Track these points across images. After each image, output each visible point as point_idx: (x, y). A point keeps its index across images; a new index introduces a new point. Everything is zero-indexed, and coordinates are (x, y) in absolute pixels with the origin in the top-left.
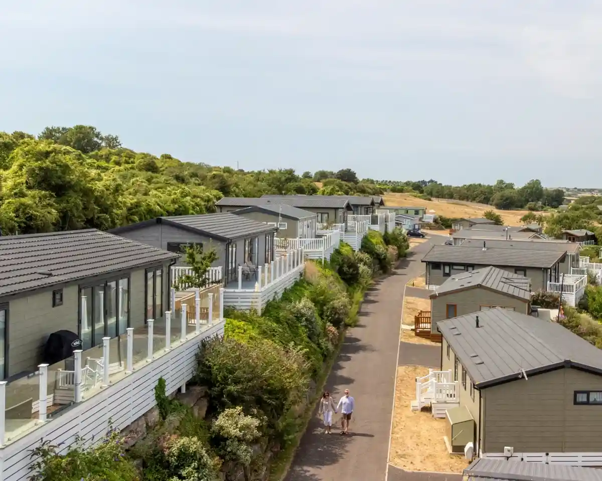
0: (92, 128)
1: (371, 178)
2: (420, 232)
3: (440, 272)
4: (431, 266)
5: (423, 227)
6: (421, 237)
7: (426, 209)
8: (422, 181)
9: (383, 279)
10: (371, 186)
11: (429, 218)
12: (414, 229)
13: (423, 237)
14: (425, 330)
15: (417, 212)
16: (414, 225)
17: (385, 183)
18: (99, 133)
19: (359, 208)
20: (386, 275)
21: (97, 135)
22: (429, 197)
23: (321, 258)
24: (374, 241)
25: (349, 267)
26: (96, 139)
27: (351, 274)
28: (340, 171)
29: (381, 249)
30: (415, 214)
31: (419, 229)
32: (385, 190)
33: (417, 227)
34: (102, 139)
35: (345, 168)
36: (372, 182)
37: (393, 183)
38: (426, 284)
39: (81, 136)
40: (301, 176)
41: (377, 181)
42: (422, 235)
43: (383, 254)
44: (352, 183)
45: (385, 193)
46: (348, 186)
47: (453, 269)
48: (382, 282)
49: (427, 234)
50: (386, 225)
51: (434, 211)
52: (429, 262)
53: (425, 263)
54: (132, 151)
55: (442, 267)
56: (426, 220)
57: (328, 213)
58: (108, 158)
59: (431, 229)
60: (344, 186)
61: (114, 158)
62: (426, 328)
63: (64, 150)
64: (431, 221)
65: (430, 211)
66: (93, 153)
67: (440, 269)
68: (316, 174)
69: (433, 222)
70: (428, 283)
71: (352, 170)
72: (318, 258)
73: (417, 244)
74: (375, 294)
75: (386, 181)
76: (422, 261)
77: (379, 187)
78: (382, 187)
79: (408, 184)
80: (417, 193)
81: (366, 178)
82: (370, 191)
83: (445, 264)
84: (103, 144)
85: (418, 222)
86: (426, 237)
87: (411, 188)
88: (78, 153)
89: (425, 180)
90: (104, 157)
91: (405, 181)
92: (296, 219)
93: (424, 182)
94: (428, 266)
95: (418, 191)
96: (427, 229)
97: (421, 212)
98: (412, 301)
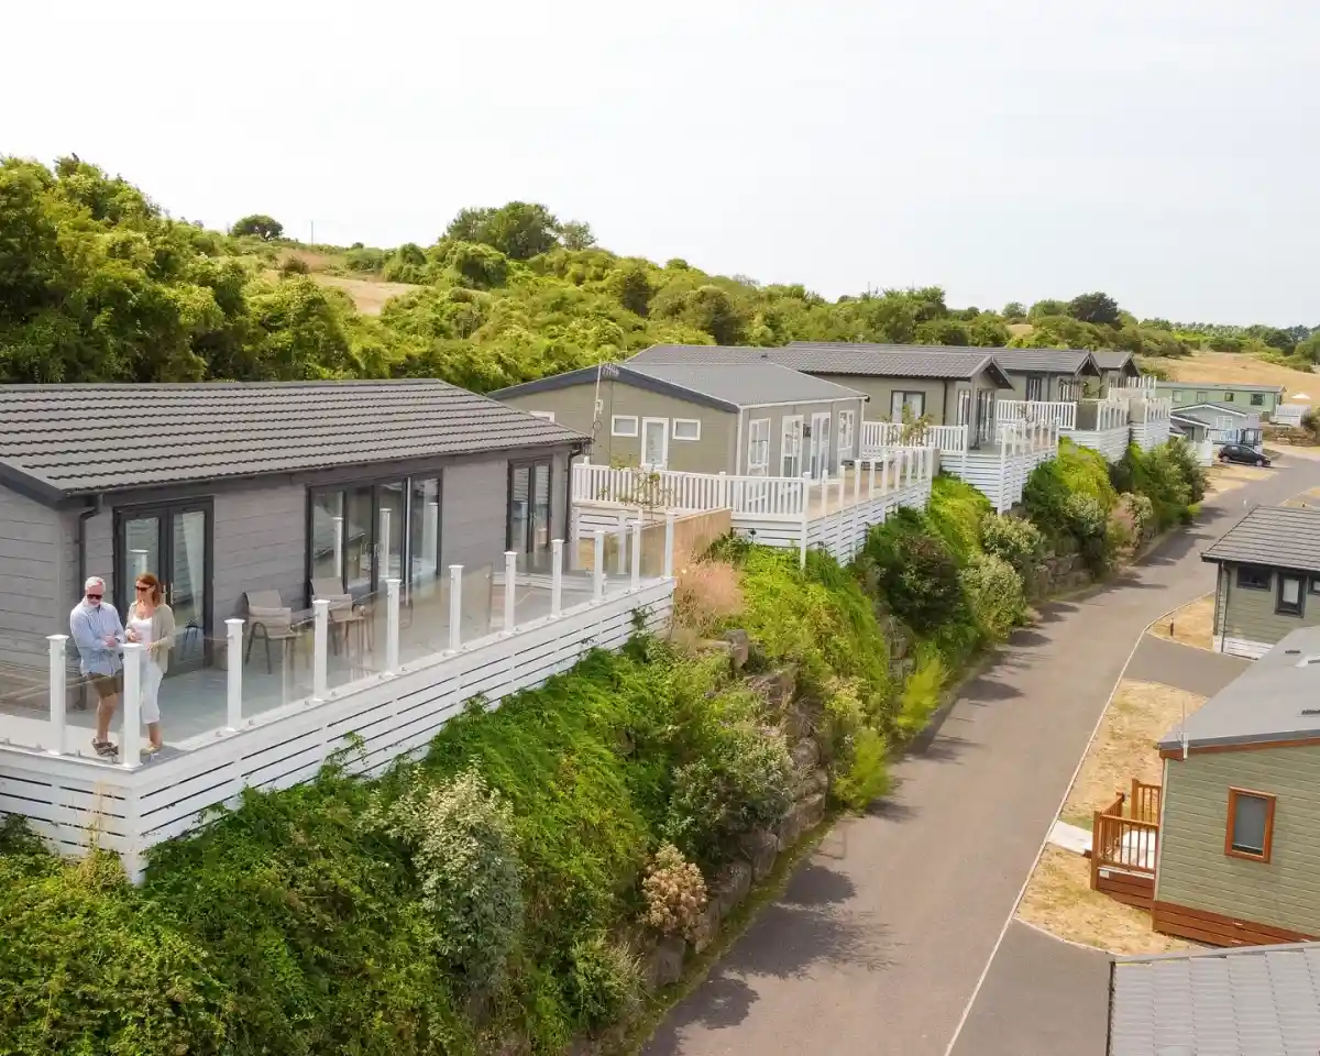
0: (540, 208)
1: (1164, 317)
2: (1258, 450)
3: (1265, 599)
4: (1234, 579)
5: (1268, 435)
6: (1259, 463)
7: (1284, 390)
8: (1296, 328)
9: (1080, 599)
10: (1161, 335)
11: (1291, 415)
12: (1242, 442)
13: (1266, 464)
14: (1134, 874)
15: (1257, 399)
16: (1244, 434)
17: (1198, 329)
18: (553, 218)
19: (1045, 383)
20: (1099, 586)
21: (550, 224)
22: (1305, 363)
23: (797, 543)
24: (1072, 479)
25: (923, 573)
26: (548, 231)
27: (927, 596)
28: (1078, 299)
29: (1089, 507)
30: (1253, 403)
31: (1256, 443)
32: (1197, 346)
33: (1250, 436)
34: (559, 230)
35: (1090, 292)
36: (1166, 326)
37: (1217, 329)
38: (1216, 633)
39: (516, 222)
40: (999, 313)
41: (1179, 325)
42: (1262, 458)
43: (1091, 522)
44: (1107, 326)
45: (1195, 353)
46: (1096, 334)
47: (1312, 591)
48: (1073, 609)
49: (1277, 456)
50: (1131, 432)
51: (1307, 397)
52: (1228, 563)
53: (1217, 565)
54: (611, 255)
55: (1274, 583)
56: (1282, 421)
57: (923, 394)
58: (563, 268)
59: (1292, 443)
60: (1085, 332)
61: (573, 268)
62: (1141, 869)
63: (473, 251)
64: (1296, 422)
65: (1298, 397)
66: (535, 258)
67: (1266, 587)
68: (1034, 308)
69: (1302, 423)
70: (1224, 628)
71: (1109, 296)
72: (787, 543)
73: (1241, 485)
74: (1021, 661)
75: (1201, 325)
76: (1205, 559)
77: (1182, 338)
78: (1188, 339)
79: (1254, 331)
80: (1276, 353)
81: (1152, 317)
82: (1152, 344)
83: (1286, 573)
84: (562, 240)
85: (1257, 424)
86: (1272, 464)
87: (1260, 341)
88: (498, 258)
89: (1305, 325)
90: (554, 266)
91: (1247, 326)
92: (732, 410)
93: (1301, 330)
94: (1225, 575)
95: (1279, 349)
96: (1283, 443)
97: (1268, 399)
98: (1142, 703)
